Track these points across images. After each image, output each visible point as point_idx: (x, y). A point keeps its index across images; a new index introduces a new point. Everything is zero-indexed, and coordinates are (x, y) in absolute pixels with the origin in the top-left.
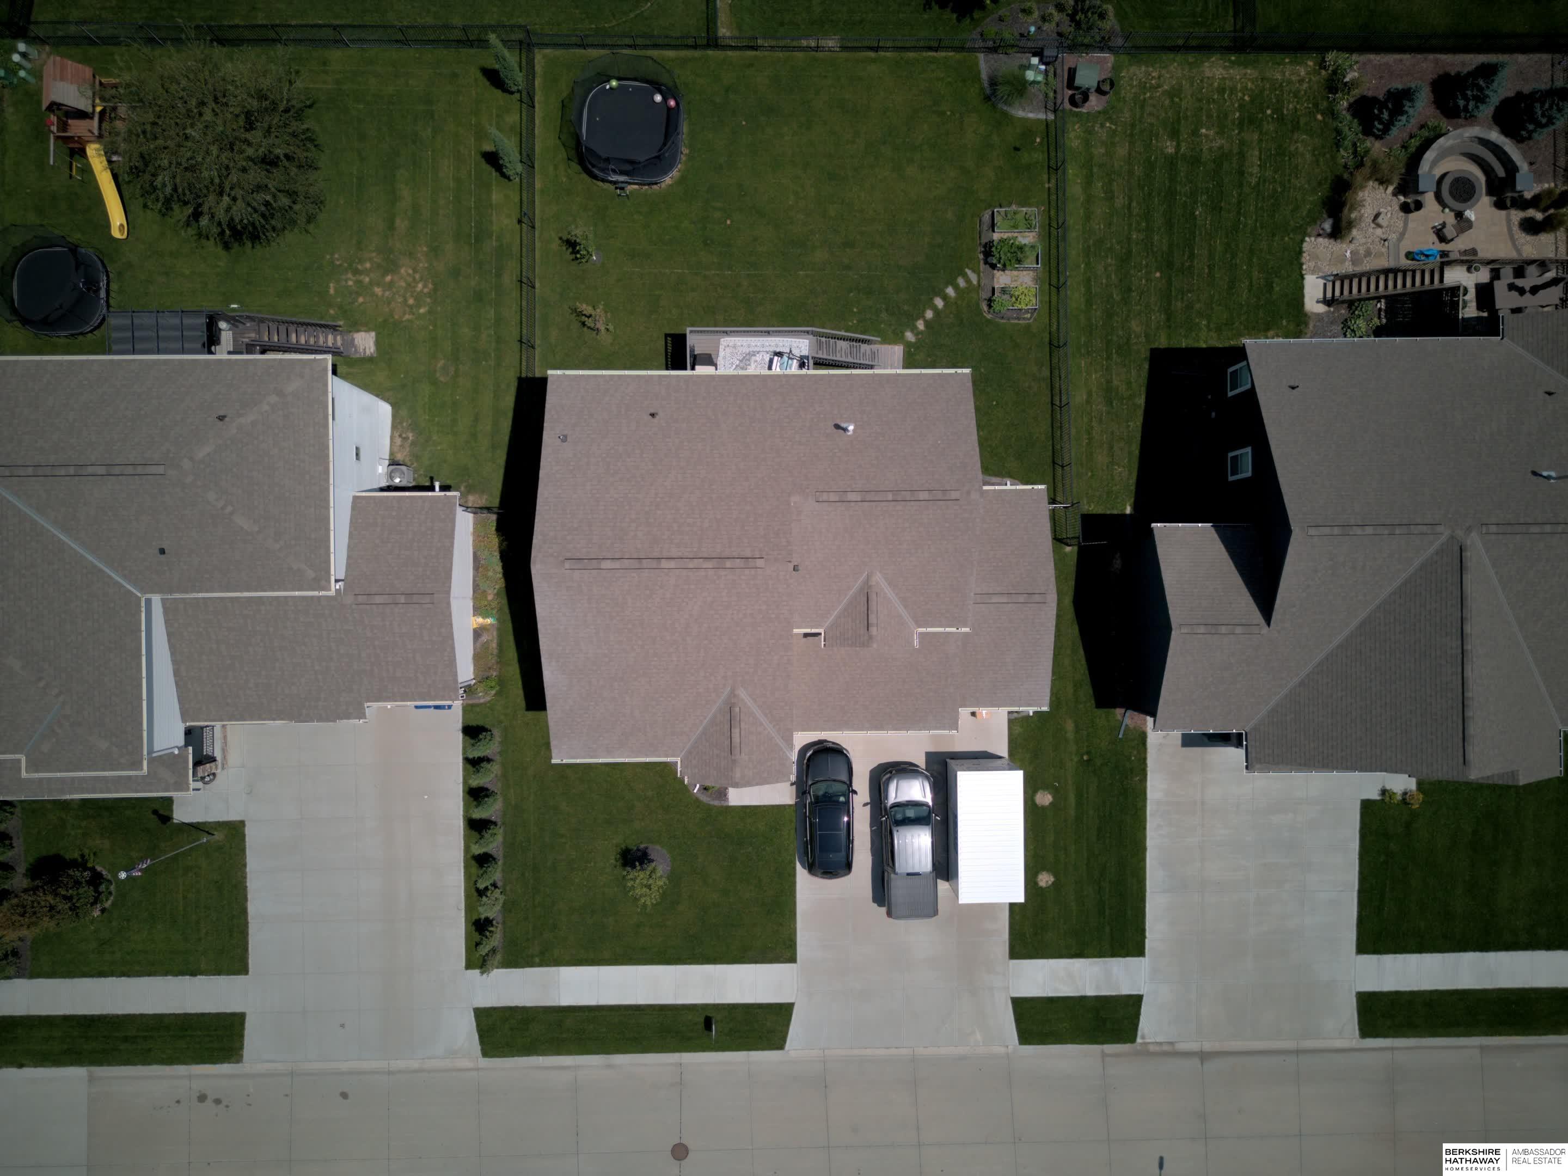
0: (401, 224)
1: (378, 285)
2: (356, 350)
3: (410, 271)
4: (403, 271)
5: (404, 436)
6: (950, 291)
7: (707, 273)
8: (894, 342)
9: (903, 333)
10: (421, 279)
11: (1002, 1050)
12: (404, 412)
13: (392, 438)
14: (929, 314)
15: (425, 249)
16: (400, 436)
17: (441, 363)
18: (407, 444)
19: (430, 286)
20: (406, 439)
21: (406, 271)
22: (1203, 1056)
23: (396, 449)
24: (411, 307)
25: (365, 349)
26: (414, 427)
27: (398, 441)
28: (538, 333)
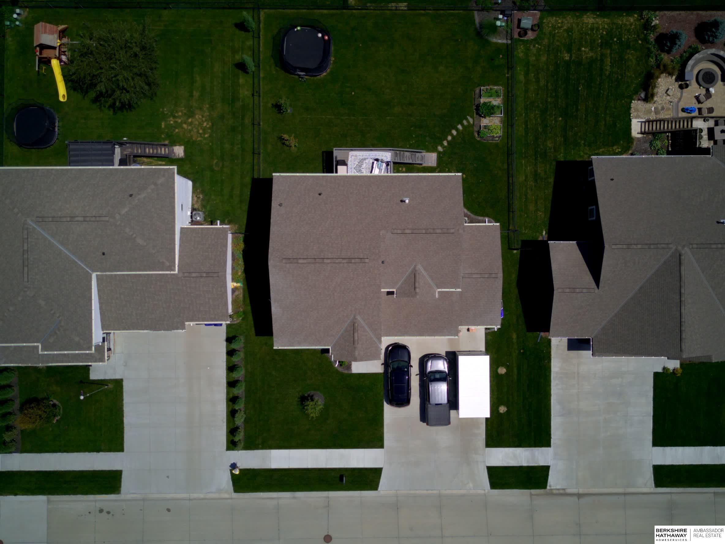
0: (196, 94)
1: (185, 123)
2: (174, 155)
3: (200, 117)
4: (197, 117)
5: (198, 196)
6: (460, 127)
7: (343, 118)
8: (433, 151)
9: (437, 147)
10: (206, 120)
11: (483, 492)
12: (198, 185)
13: (192, 197)
14: (449, 138)
15: (207, 106)
16: (196, 196)
17: (215, 161)
18: (199, 201)
19: (210, 124)
20: (198, 198)
21: (198, 117)
22: (579, 496)
23: (194, 203)
24: (201, 134)
25: (179, 154)
26: (203, 192)
27: (195, 199)
28: (262, 146)
